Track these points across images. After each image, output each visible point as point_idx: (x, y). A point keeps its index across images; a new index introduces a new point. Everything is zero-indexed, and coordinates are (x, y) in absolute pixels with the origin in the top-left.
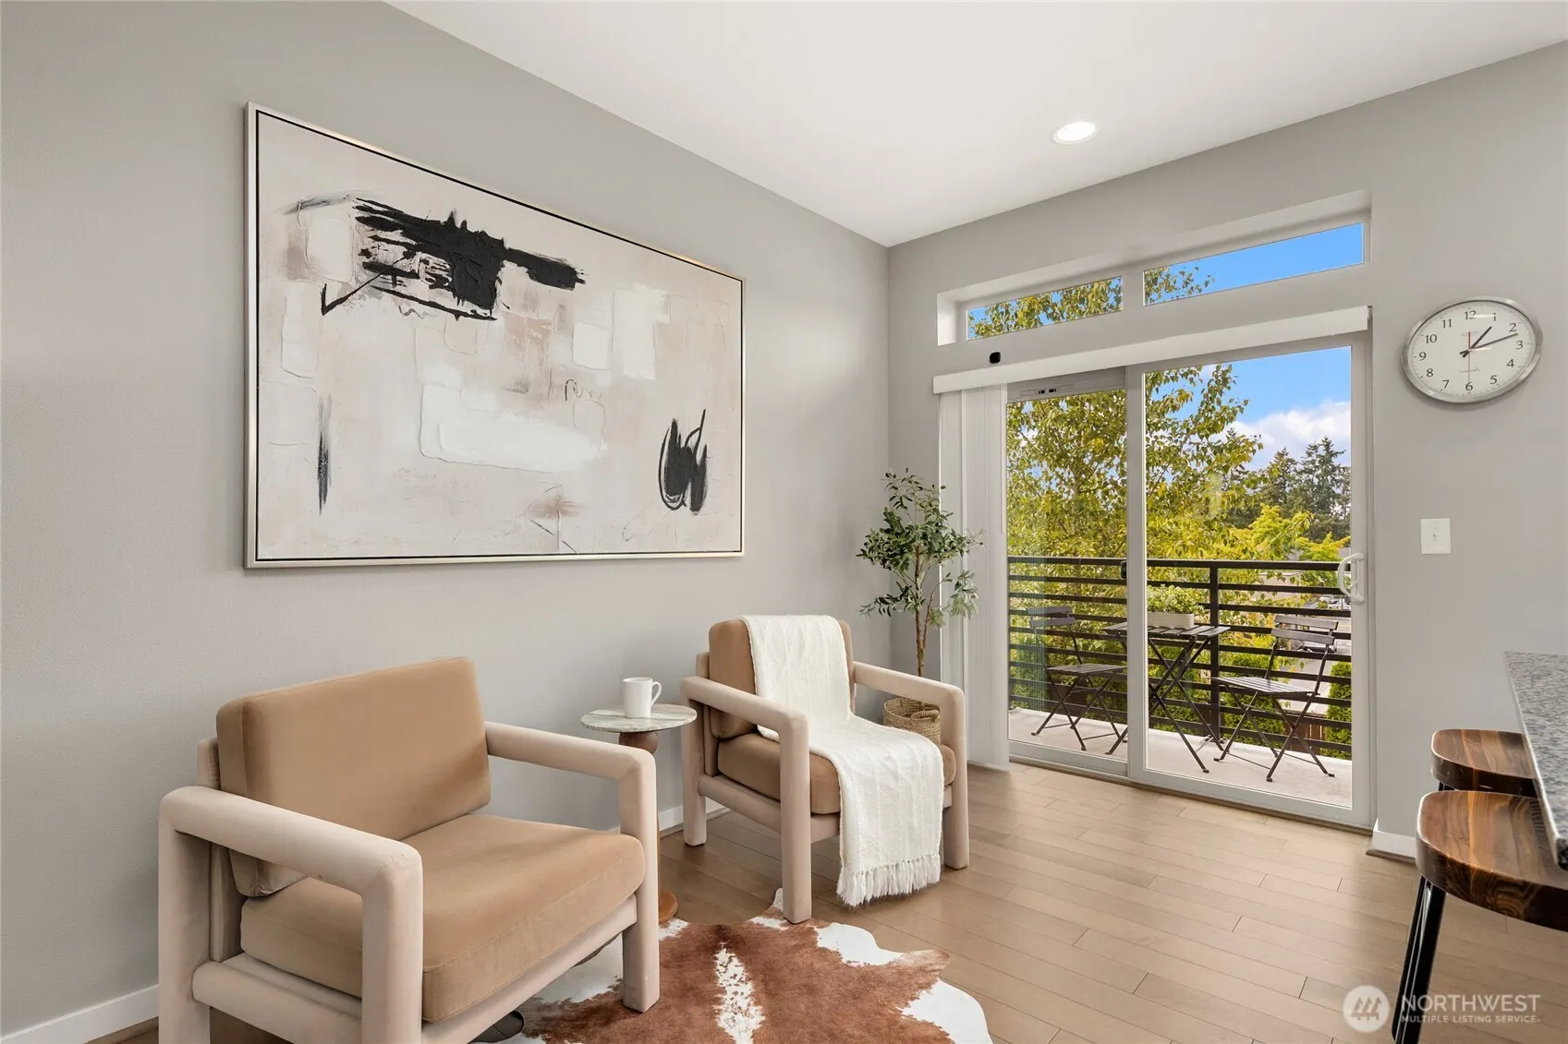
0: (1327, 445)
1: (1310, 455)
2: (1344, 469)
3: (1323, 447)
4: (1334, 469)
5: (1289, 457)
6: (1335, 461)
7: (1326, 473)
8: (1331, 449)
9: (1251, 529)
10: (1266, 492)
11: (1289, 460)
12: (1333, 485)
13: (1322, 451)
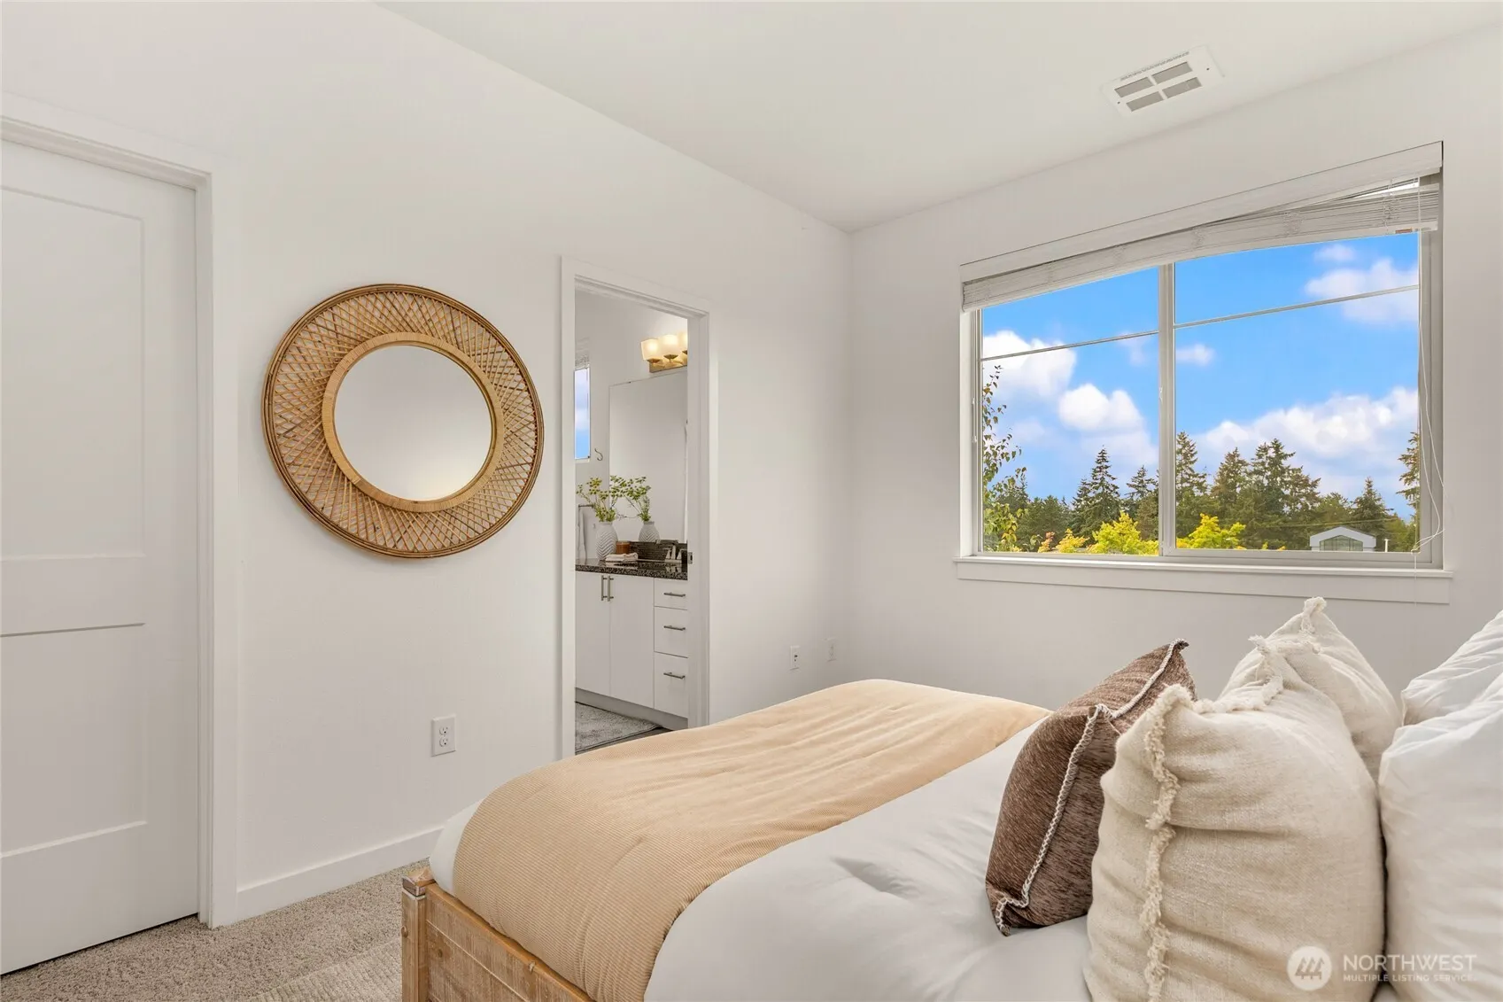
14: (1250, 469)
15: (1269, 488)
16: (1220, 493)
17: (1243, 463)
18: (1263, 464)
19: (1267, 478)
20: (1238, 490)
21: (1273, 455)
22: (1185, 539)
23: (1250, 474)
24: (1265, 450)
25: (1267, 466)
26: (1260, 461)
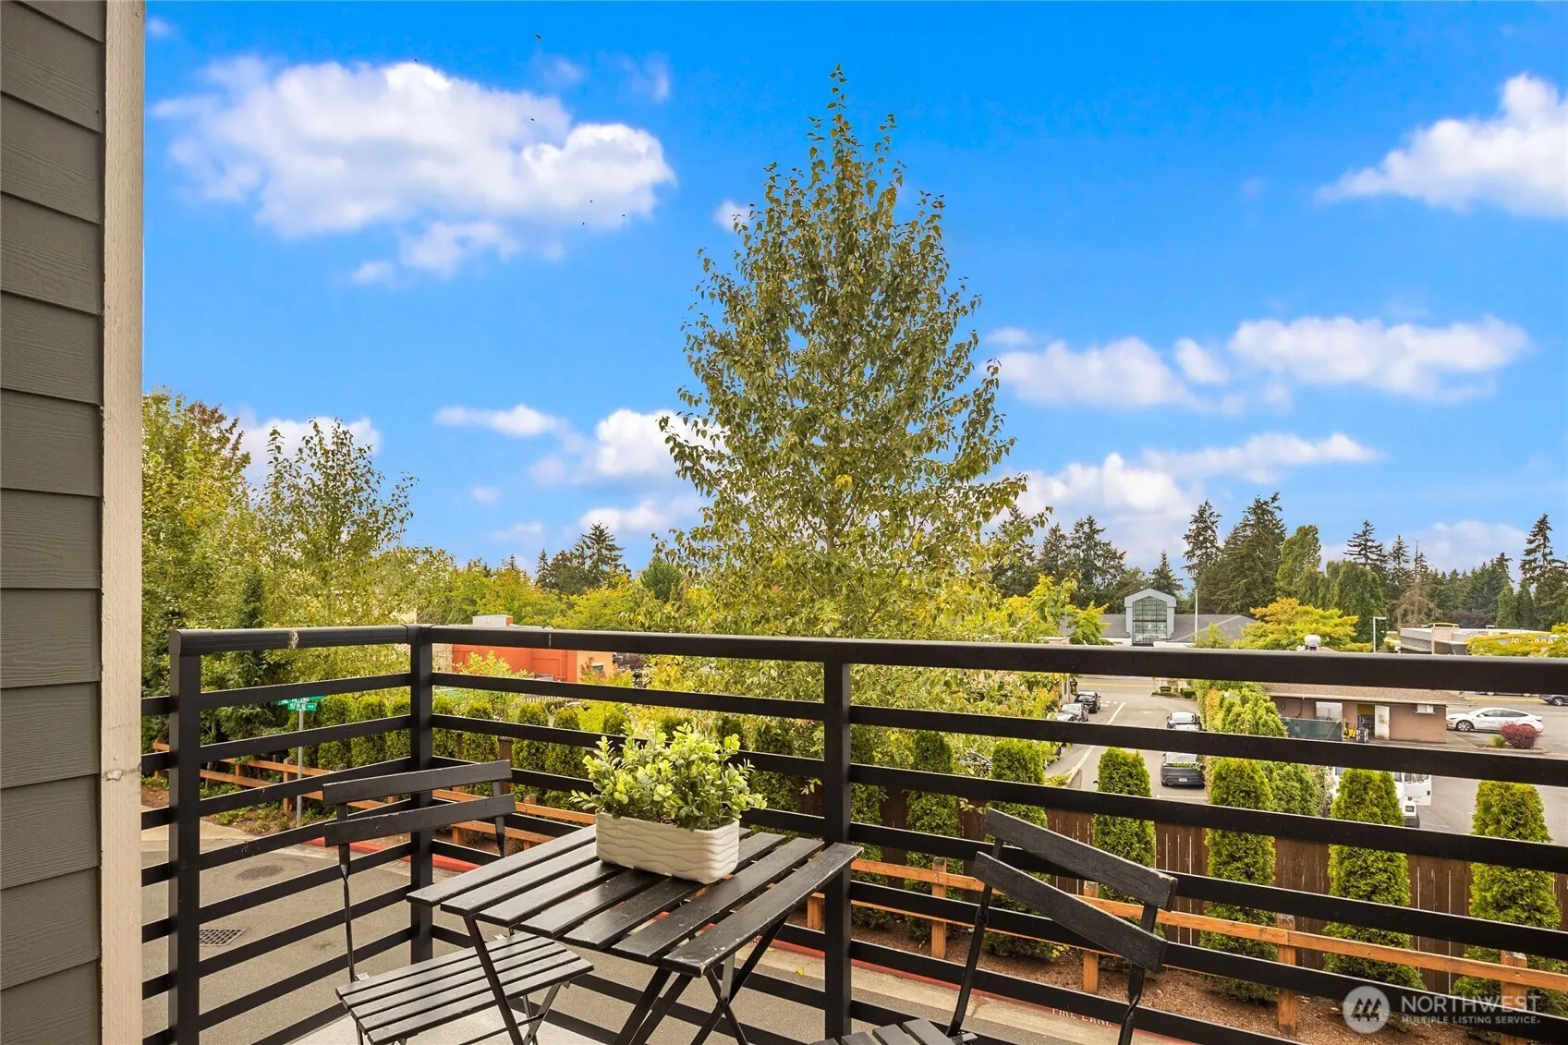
0: (1091, 523)
1: (1077, 531)
2: (1104, 544)
3: (1087, 526)
4: (1096, 545)
5: (1061, 533)
6: (1098, 537)
7: (1089, 548)
8: (1094, 527)
9: (1030, 597)
10: (1042, 564)
11: (1060, 536)
12: (1095, 559)
13: (1086, 528)
14: (1070, 542)
15: (1085, 560)
16: (1045, 565)
17: (1063, 537)
18: (1080, 538)
19: (1083, 551)
20: (1059, 562)
21: (1088, 531)
22: (1025, 598)
23: (1069, 548)
24: (1082, 525)
25: (1083, 540)
26: (1077, 535)
